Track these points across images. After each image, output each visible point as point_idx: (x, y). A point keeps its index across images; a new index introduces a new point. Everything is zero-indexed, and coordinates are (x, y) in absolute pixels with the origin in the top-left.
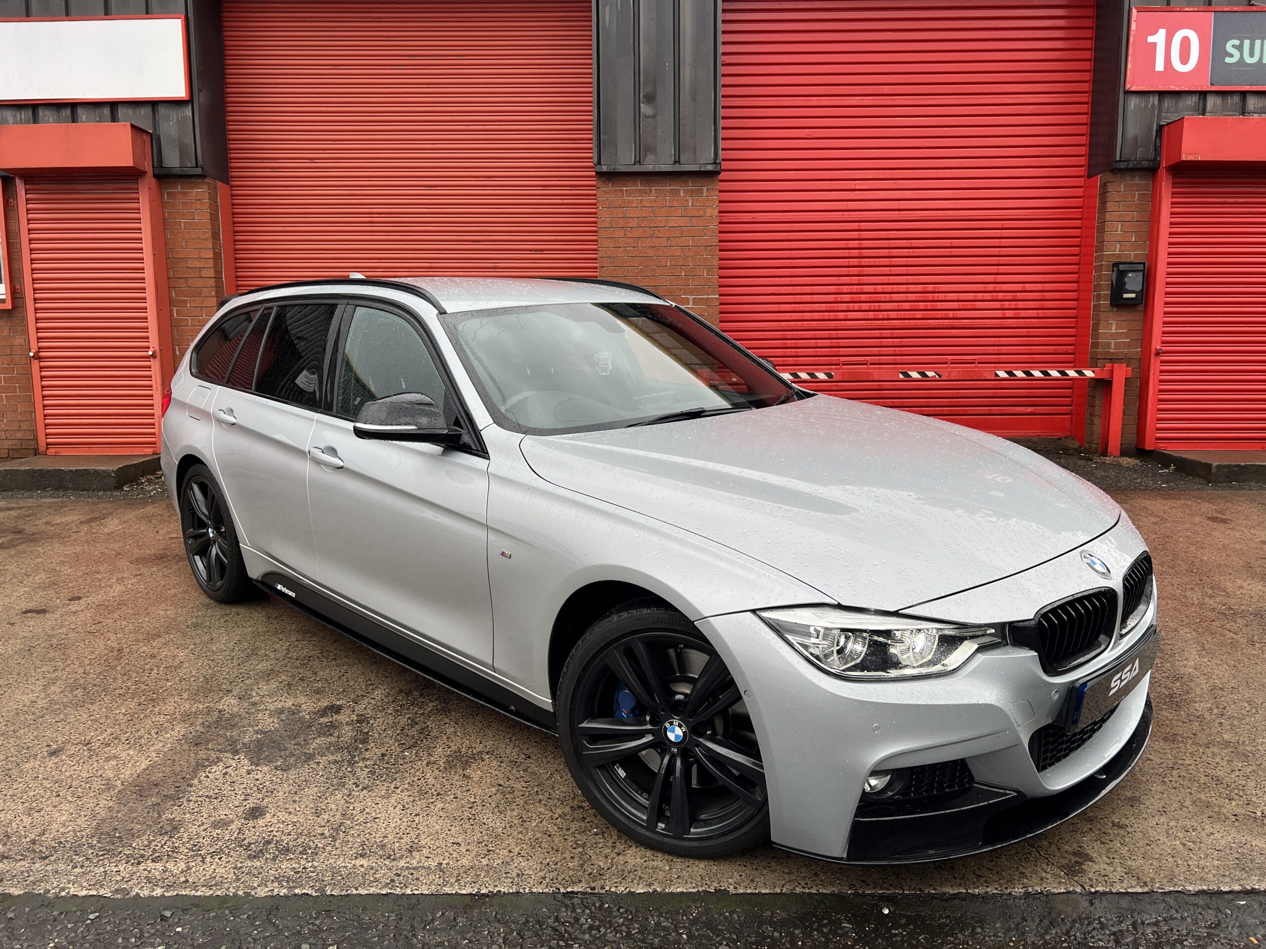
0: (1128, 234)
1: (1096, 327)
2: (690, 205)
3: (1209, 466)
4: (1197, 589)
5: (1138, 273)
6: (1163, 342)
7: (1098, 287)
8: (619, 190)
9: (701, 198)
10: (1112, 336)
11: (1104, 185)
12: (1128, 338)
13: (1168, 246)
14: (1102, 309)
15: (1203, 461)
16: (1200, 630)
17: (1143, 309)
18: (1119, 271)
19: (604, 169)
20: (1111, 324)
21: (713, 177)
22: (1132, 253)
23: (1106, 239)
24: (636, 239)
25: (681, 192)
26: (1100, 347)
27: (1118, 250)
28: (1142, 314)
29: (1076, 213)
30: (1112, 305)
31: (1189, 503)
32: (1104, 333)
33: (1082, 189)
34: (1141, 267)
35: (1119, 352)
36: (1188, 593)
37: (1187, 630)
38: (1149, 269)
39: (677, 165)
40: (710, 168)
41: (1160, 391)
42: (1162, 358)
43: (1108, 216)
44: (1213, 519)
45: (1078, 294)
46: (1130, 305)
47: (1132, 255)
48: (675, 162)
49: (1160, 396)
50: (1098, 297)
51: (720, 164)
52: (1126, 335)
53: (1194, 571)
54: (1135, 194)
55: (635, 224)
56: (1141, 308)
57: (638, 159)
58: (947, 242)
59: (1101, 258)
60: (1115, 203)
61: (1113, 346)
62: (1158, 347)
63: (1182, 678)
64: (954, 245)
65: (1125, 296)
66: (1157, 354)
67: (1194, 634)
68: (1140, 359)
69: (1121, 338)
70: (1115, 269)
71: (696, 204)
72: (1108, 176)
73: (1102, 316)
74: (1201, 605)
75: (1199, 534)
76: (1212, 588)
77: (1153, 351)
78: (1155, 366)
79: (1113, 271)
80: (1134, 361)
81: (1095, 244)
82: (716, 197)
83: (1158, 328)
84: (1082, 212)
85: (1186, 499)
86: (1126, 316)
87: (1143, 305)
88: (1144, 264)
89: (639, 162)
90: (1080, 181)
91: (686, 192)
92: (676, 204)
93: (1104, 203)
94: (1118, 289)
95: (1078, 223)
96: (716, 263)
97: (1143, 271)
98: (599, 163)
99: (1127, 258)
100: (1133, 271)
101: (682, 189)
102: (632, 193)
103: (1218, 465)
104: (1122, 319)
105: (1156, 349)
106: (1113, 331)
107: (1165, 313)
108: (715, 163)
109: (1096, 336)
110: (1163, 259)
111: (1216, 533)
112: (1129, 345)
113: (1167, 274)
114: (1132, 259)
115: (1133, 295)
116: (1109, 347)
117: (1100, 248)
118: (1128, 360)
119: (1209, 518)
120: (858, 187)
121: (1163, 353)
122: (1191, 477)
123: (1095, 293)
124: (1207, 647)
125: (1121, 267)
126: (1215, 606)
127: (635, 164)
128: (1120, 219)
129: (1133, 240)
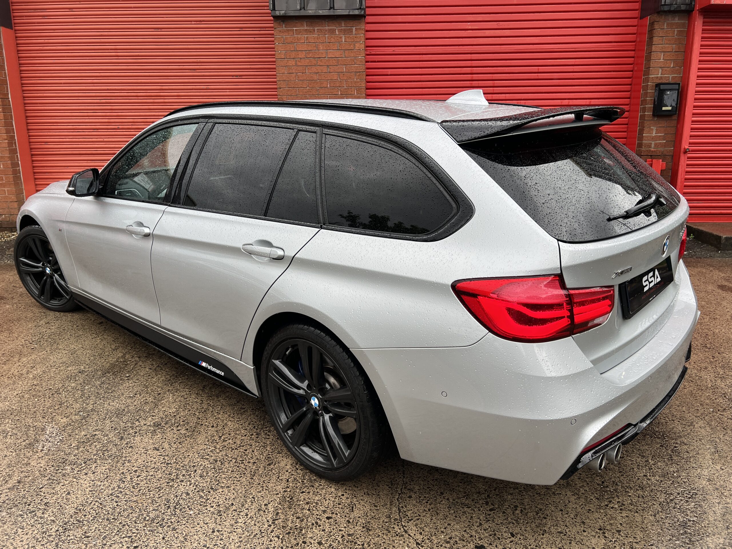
0: (669, 61)
1: (641, 131)
2: (343, 41)
3: (720, 237)
4: (710, 368)
5: (675, 91)
6: (690, 143)
7: (644, 102)
8: (291, 30)
9: (351, 36)
10: (653, 139)
11: (652, 24)
12: (664, 140)
13: (697, 71)
14: (646, 119)
15: (715, 233)
16: (713, 423)
17: (676, 118)
18: (660, 90)
19: (277, 13)
20: (653, 129)
21: (359, 20)
22: (671, 76)
23: (652, 65)
24: (304, 67)
25: (337, 31)
26: (643, 147)
27: (660, 74)
28: (676, 122)
29: (631, 46)
30: (654, 115)
31: (704, 271)
32: (647, 137)
33: (636, 28)
34: (677, 87)
35: (657, 150)
36: (703, 374)
37: (701, 423)
38: (683, 88)
39: (332, 10)
40: (357, 12)
41: (686, 179)
42: (689, 155)
43: (654, 48)
44: (722, 287)
45: (630, 107)
46: (668, 115)
47: (670, 77)
48: (331, 8)
49: (685, 183)
50: (644, 109)
51: (364, 9)
52: (664, 138)
53: (708, 346)
54: (675, 30)
55: (303, 55)
56: (675, 117)
57: (302, 6)
58: (535, 69)
59: (647, 80)
60: (659, 38)
61: (653, 146)
62: (686, 147)
63: (696, 494)
64: (540, 71)
65: (664, 108)
66: (685, 152)
67: (708, 429)
68: (673, 156)
69: (659, 140)
70: (657, 89)
71: (348, 40)
72: (655, 17)
73: (646, 124)
74: (715, 388)
75: (711, 303)
76: (723, 367)
77: (682, 150)
78: (683, 161)
79: (655, 90)
80: (668, 157)
81: (644, 70)
82: (362, 35)
83: (687, 132)
84: (635, 45)
85: (701, 267)
86: (663, 123)
87: (676, 116)
88: (679, 84)
89: (304, 8)
90: (635, 22)
91: (340, 31)
92: (333, 40)
93: (651, 38)
94: (659, 103)
95: (632, 53)
96: (363, 85)
97: (678, 90)
98: (274, 9)
99: (666, 80)
100: (670, 90)
101: (337, 28)
102: (300, 32)
103: (726, 238)
104: (661, 126)
105: (685, 148)
106: (653, 135)
107: (693, 121)
108: (360, 8)
109: (641, 138)
110: (693, 80)
111: (724, 303)
112: (665, 145)
113: (696, 92)
114: (670, 81)
115: (670, 108)
116: (650, 147)
117: (647, 73)
118: (663, 156)
119: (719, 286)
120: (470, 28)
121: (689, 151)
122: (705, 245)
123: (642, 106)
124: (720, 446)
125: (662, 87)
126: (726, 390)
127: (301, 10)
128: (664, 50)
129: (672, 66)
